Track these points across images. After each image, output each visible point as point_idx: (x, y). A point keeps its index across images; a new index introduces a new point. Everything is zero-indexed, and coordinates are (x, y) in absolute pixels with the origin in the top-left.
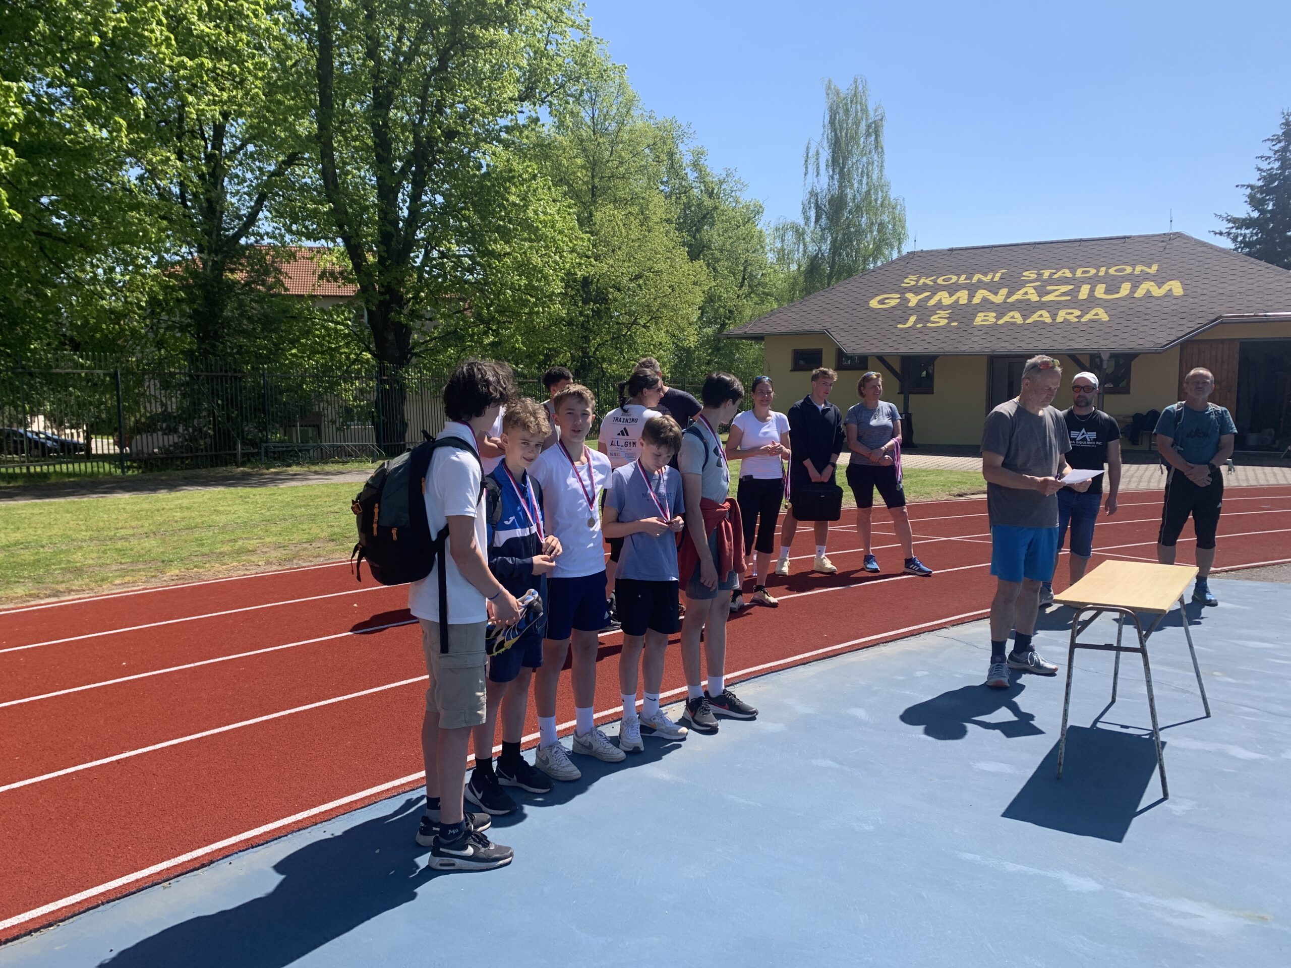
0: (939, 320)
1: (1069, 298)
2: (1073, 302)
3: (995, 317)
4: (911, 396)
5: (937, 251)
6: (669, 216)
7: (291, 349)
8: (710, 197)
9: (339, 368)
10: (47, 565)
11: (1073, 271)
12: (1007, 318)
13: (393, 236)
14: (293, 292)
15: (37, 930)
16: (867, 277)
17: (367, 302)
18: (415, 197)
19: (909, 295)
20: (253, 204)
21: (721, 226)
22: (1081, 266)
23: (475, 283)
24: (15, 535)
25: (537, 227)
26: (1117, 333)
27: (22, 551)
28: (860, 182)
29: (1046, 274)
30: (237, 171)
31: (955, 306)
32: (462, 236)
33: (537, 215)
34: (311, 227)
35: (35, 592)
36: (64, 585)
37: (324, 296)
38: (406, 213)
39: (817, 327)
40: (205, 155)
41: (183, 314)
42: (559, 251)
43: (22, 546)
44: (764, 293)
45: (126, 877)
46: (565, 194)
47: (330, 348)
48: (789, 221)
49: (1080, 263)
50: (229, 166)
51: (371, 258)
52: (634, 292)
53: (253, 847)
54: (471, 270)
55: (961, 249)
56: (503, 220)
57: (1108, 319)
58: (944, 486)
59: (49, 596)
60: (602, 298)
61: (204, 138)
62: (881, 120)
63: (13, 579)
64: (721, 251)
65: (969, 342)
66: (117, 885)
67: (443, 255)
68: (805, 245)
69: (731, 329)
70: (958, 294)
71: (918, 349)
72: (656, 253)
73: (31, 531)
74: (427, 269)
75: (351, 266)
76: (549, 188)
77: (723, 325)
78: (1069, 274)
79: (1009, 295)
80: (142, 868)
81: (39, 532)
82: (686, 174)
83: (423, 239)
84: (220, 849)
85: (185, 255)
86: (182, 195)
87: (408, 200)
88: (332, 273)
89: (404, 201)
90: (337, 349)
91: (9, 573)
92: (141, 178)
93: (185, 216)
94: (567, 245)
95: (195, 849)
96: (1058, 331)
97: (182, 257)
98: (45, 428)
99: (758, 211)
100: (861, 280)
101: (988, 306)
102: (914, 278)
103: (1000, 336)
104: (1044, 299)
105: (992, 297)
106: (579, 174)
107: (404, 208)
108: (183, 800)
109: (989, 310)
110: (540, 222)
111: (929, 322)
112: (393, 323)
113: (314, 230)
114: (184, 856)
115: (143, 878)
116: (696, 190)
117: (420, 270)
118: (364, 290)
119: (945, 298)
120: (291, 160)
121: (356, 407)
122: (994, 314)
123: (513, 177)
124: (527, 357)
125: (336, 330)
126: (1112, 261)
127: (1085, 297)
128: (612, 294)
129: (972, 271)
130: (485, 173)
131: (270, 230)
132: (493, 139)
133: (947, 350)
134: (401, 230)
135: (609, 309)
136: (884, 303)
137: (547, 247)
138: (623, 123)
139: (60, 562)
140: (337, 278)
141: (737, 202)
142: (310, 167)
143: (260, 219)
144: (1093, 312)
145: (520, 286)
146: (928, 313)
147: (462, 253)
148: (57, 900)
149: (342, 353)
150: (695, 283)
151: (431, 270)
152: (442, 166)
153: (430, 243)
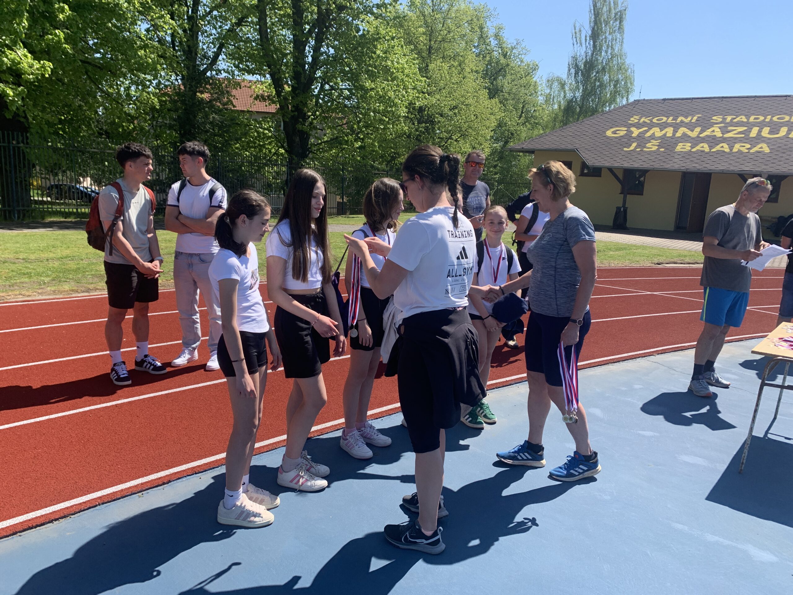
0: (652, 146)
1: (743, 136)
2: (746, 139)
3: (691, 147)
4: (628, 196)
5: (654, 100)
6: (477, 69)
7: (236, 144)
8: (504, 58)
9: (265, 158)
10: (84, 272)
11: (748, 117)
12: (698, 148)
13: (301, 74)
14: (238, 108)
15: (56, 520)
16: (606, 115)
17: (283, 116)
18: (316, 49)
19: (633, 129)
20: (216, 50)
21: (510, 77)
22: (753, 114)
23: (351, 107)
24: (66, 251)
25: (393, 72)
26: (774, 161)
27: (70, 262)
28: (606, 52)
29: (729, 119)
30: (206, 28)
31: (664, 137)
32: (345, 76)
33: (393, 64)
34: (251, 67)
35: (75, 288)
36: (92, 285)
37: (257, 112)
38: (310, 59)
39: (570, 147)
40: (187, 16)
41: (171, 118)
42: (405, 88)
43: (70, 259)
44: (534, 123)
45: (116, 487)
46: (412, 50)
47: (259, 145)
48: (556, 76)
49: (752, 112)
50: (202, 25)
51: (287, 89)
52: (451, 117)
53: (196, 474)
54: (348, 98)
55: (671, 99)
56: (372, 67)
57: (769, 151)
58: (648, 257)
59: (83, 292)
60: (430, 121)
61: (187, 5)
62: (625, 10)
63: (63, 279)
64: (509, 94)
65: (671, 162)
66: (109, 493)
67: (332, 88)
68: (565, 92)
69: (511, 145)
70: (666, 130)
71: (636, 165)
72: (468, 93)
73: (76, 249)
74: (322, 96)
75: (274, 92)
76: (402, 47)
77: (506, 142)
78: (745, 120)
79: (701, 133)
80: (126, 482)
81: (81, 250)
82: (490, 42)
83: (320, 77)
84: (176, 473)
85: (174, 81)
86: (173, 42)
87: (312, 51)
88: (262, 96)
89: (310, 52)
90: (263, 146)
91: (61, 275)
92: (148, 30)
93: (174, 56)
94: (411, 85)
95: (160, 472)
96: (733, 158)
97: (172, 83)
98: (91, 184)
99: (535, 68)
100: (601, 117)
101: (686, 139)
102: (637, 117)
103: (692, 159)
104: (725, 136)
105: (689, 133)
106: (421, 39)
107: (310, 56)
108: (154, 435)
109: (687, 141)
110: (395, 68)
111: (645, 147)
112: (298, 131)
113: (253, 68)
114: (153, 475)
115: (126, 489)
116: (495, 53)
117: (318, 97)
118: (282, 108)
119: (657, 132)
120: (240, 23)
121: (274, 183)
122: (690, 145)
123: (380, 38)
124: (380, 157)
125: (264, 134)
126: (776, 111)
127: (754, 136)
128: (438, 118)
129: (677, 115)
130: (362, 35)
131: (226, 68)
132: (368, 12)
133: (656, 167)
134: (307, 70)
135: (434, 128)
136: (616, 133)
137: (398, 86)
138: (452, 6)
139: (91, 271)
140: (266, 99)
141: (522, 61)
142: (251, 27)
143: (220, 61)
144: (759, 146)
145: (379, 110)
146: (646, 142)
147: (344, 87)
148: (71, 499)
149: (266, 149)
150: (492, 114)
151: (324, 97)
152: (334, 29)
153: (325, 80)
